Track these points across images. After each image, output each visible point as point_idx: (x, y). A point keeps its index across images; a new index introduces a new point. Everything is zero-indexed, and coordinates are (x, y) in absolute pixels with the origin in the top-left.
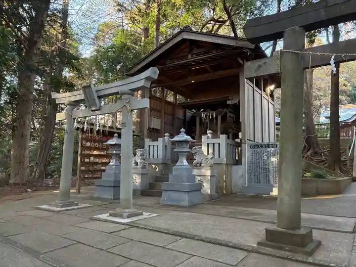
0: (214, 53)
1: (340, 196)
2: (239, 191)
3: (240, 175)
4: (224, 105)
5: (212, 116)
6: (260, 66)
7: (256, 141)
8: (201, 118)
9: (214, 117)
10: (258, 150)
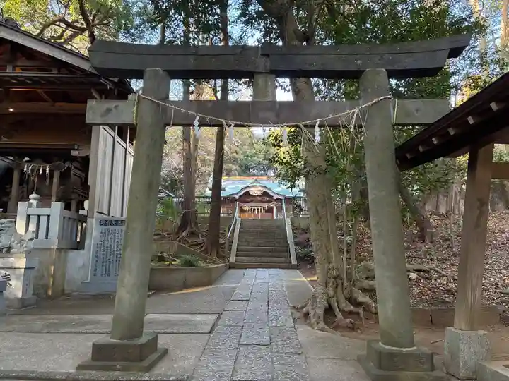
0: (54, 74)
1: (210, 287)
2: (75, 289)
3: (80, 264)
4: (65, 156)
5: (44, 171)
6: (109, 110)
7: (111, 215)
8: (22, 173)
9: (47, 172)
10: (112, 228)
